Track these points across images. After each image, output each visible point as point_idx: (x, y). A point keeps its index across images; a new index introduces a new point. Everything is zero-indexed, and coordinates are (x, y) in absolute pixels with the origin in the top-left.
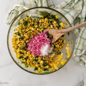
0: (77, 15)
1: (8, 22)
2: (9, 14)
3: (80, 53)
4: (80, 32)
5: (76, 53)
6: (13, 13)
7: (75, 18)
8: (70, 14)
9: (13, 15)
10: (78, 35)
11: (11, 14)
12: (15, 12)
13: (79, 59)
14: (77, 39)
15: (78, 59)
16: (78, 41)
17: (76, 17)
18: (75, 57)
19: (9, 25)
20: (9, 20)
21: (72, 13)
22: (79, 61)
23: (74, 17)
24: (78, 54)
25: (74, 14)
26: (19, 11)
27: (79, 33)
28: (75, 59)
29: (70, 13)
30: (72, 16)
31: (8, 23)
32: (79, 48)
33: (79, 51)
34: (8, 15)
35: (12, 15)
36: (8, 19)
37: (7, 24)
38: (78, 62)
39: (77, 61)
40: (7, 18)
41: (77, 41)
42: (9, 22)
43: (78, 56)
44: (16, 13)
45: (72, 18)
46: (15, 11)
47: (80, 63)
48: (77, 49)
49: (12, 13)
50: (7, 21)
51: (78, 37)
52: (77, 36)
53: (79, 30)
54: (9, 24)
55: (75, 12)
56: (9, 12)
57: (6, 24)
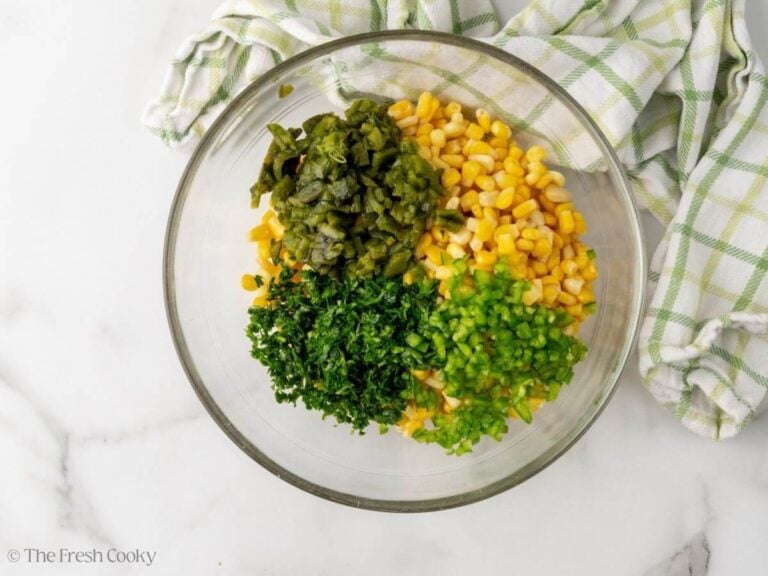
0: (656, 80)
1: (172, 118)
2: (175, 65)
3: (682, 346)
4: (677, 193)
5: (654, 348)
6: (204, 62)
7: (645, 98)
8: (609, 74)
9: (207, 71)
10: (670, 217)
11: (191, 69)
12: (226, 54)
13: (682, 387)
14: (664, 242)
15: (669, 387)
16: (671, 261)
17: (656, 94)
18: (650, 371)
19: (173, 143)
20: (174, 108)
21: (628, 64)
22: (677, 398)
23: (639, 92)
24: (670, 354)
25: (637, 73)
26: (249, 48)
27: (671, 204)
28: (653, 389)
29: (606, 62)
30: (627, 85)
31: (168, 128)
32: (677, 308)
33: (674, 331)
34: (170, 69)
35: (196, 77)
36: (169, 98)
37: (164, 136)
38: (673, 404)
39: (663, 400)
40: (162, 91)
41: (664, 259)
42: (175, 125)
43: (670, 365)
44: (225, 64)
45: (624, 101)
46: (222, 48)
47: (683, 411)
48: (664, 315)
49: (199, 56)
50: (161, 112)
51: (665, 229)
52: (662, 221)
53: (672, 183)
54: (178, 136)
55: (645, 58)
56: (182, 53)
57: (158, 139)
